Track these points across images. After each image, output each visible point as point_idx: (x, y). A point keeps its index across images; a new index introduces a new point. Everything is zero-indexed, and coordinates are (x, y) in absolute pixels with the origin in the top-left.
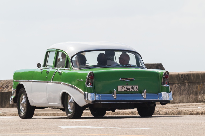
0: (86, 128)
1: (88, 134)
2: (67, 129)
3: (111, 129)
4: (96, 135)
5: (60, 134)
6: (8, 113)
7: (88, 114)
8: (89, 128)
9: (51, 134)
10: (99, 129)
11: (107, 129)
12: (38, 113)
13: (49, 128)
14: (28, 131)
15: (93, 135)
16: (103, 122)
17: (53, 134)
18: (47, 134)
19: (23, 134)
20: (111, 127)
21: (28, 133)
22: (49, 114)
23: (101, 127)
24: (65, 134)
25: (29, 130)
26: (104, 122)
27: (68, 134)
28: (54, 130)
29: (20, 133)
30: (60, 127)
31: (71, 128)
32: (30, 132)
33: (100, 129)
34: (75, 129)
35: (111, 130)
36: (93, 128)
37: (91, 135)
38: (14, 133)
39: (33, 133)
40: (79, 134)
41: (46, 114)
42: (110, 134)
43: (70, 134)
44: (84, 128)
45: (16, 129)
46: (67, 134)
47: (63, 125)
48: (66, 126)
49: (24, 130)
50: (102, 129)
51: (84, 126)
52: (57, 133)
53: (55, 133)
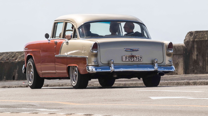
0: (177, 99)
1: (180, 105)
2: (158, 99)
3: (204, 99)
4: (189, 106)
5: (150, 105)
6: (96, 83)
7: (180, 84)
8: (180, 99)
9: (141, 105)
10: (191, 100)
11: (200, 99)
12: (127, 83)
13: (139, 99)
14: (116, 102)
15: (185, 106)
16: (195, 92)
17: (143, 105)
18: (136, 105)
19: (111, 105)
20: (204, 98)
21: (116, 105)
22: (138, 84)
23: (193, 98)
24: (155, 105)
25: (118, 101)
26: (197, 92)
27: (159, 105)
28: (144, 101)
29: (108, 105)
30: (150, 97)
31: (162, 99)
32: (119, 104)
33: (193, 100)
34: (166, 99)
35: (204, 101)
36: (185, 99)
37: (183, 106)
38: (102, 104)
39: (122, 104)
40: (170, 105)
41: (135, 83)
42: (203, 105)
43: (160, 105)
44: (175, 99)
45: (104, 100)
46: (157, 105)
47: (153, 96)
48: (157, 96)
49: (112, 101)
50: (195, 100)
51: (176, 96)
52: (147, 104)
53: (145, 104)
